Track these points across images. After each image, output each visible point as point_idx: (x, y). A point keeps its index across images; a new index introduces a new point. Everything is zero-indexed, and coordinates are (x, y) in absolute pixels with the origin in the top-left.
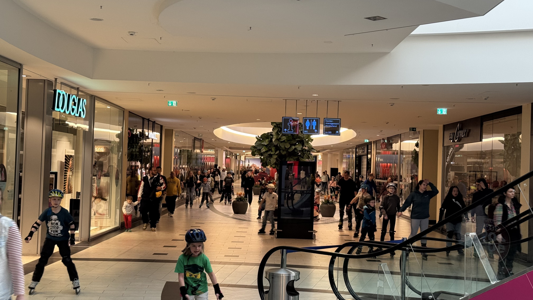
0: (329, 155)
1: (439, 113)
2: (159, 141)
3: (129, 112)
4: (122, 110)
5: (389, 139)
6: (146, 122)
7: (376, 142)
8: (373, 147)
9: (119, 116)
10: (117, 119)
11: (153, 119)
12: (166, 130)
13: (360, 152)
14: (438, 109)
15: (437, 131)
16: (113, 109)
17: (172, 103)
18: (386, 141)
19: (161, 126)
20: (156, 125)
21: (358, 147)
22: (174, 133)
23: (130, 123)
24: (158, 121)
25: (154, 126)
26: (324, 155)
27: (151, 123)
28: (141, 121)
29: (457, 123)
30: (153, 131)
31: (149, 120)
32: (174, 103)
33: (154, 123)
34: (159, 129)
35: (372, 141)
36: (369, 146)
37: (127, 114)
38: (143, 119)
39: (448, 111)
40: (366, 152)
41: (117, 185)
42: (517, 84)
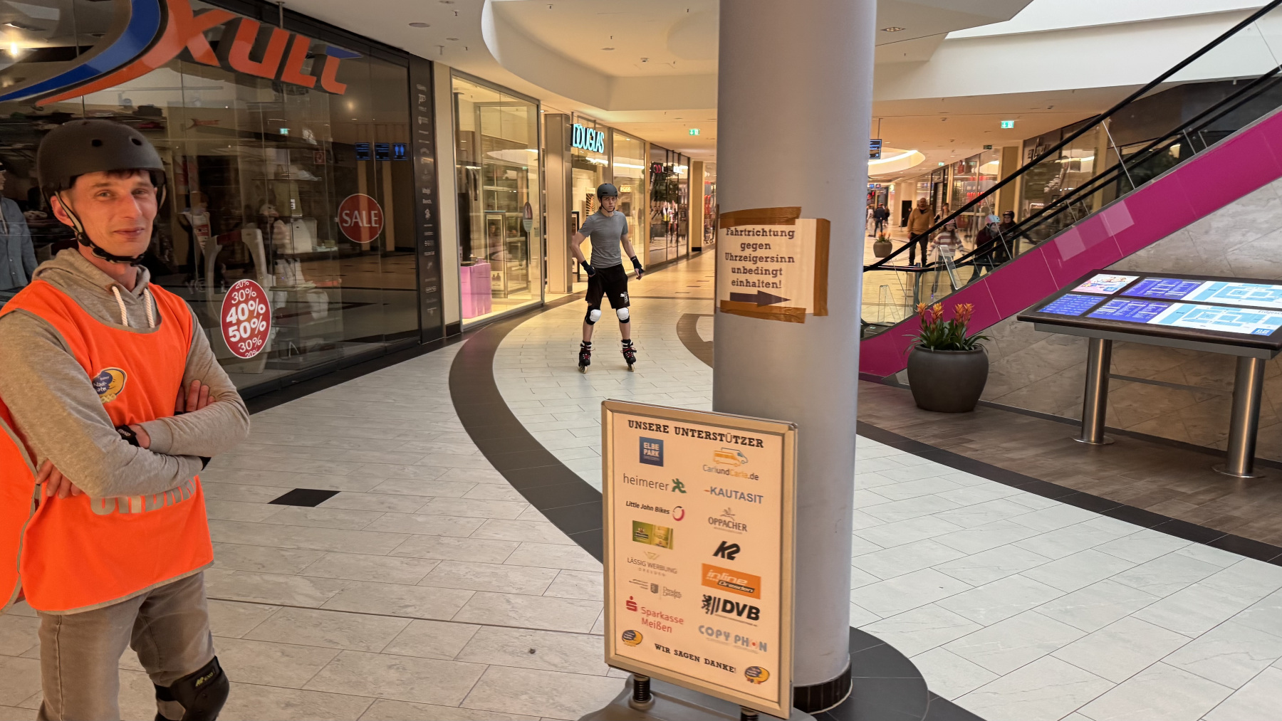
0: (903, 185)
1: (1004, 126)
2: (686, 177)
3: (651, 144)
4: (643, 142)
5: (968, 160)
6: (670, 154)
7: (953, 165)
8: (950, 171)
9: (640, 148)
10: (638, 152)
11: (678, 151)
12: (695, 162)
14: (1002, 122)
15: (1016, 148)
16: (634, 141)
17: (694, 131)
18: (964, 163)
19: (689, 159)
20: (682, 158)
22: (704, 165)
23: (652, 156)
24: (685, 153)
25: (679, 158)
26: (898, 185)
27: (676, 156)
28: (664, 153)
30: (679, 163)
31: (673, 152)
32: (696, 131)
33: (679, 154)
34: (686, 162)
36: (946, 170)
37: (648, 146)
38: (667, 151)
39: (1015, 124)
41: (640, 225)
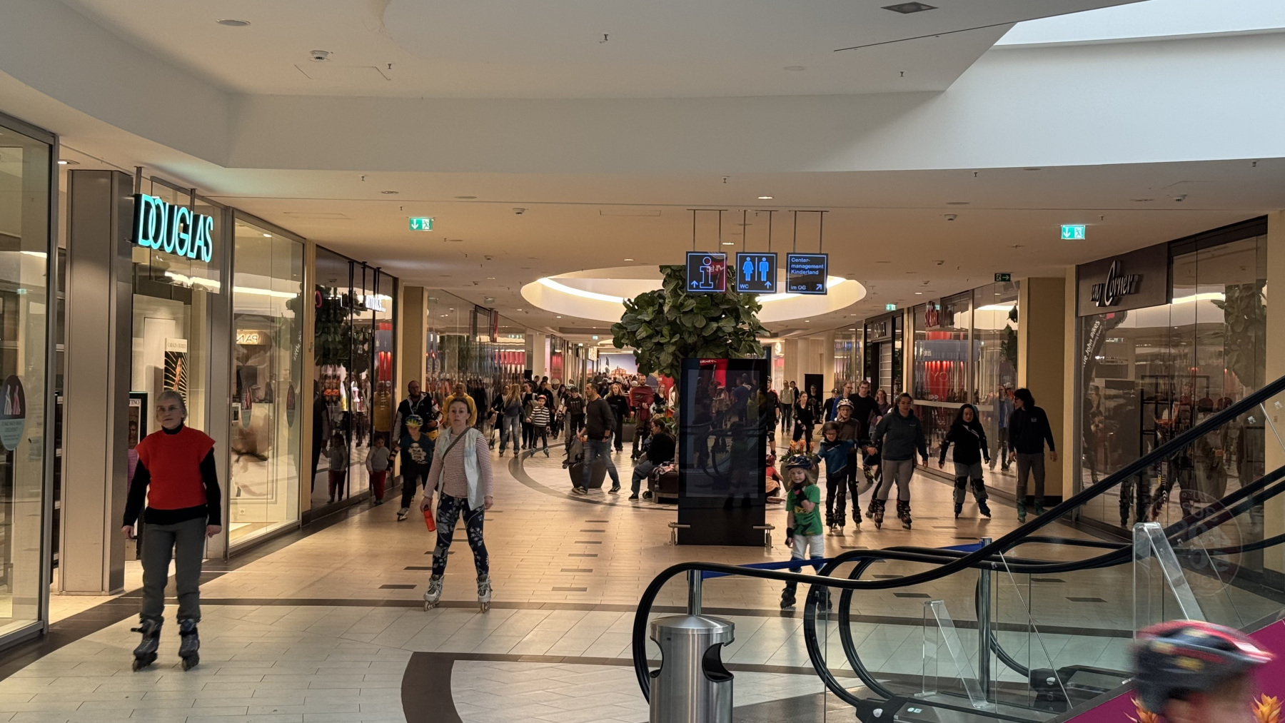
0: (801, 344)
1: (1066, 235)
2: (389, 316)
3: (317, 246)
4: (301, 242)
5: (944, 301)
6: (358, 270)
7: (913, 310)
8: (908, 321)
9: (294, 256)
10: (288, 263)
11: (374, 263)
12: (406, 288)
13: (876, 336)
14: (1064, 226)
15: (1061, 282)
16: (279, 239)
17: (420, 223)
19: (395, 280)
20: (382, 278)
21: (870, 322)
22: (426, 295)
23: (319, 272)
24: (387, 268)
25: (377, 279)
26: (789, 344)
27: (369, 273)
28: (346, 267)
29: (1109, 260)
30: (376, 291)
31: (364, 265)
32: (425, 222)
33: (377, 271)
34: (391, 288)
35: (905, 307)
36: (898, 320)
37: (311, 252)
38: (352, 262)
39: (1087, 232)
40: (889, 334)
41: (290, 423)
42: (1255, 162)
